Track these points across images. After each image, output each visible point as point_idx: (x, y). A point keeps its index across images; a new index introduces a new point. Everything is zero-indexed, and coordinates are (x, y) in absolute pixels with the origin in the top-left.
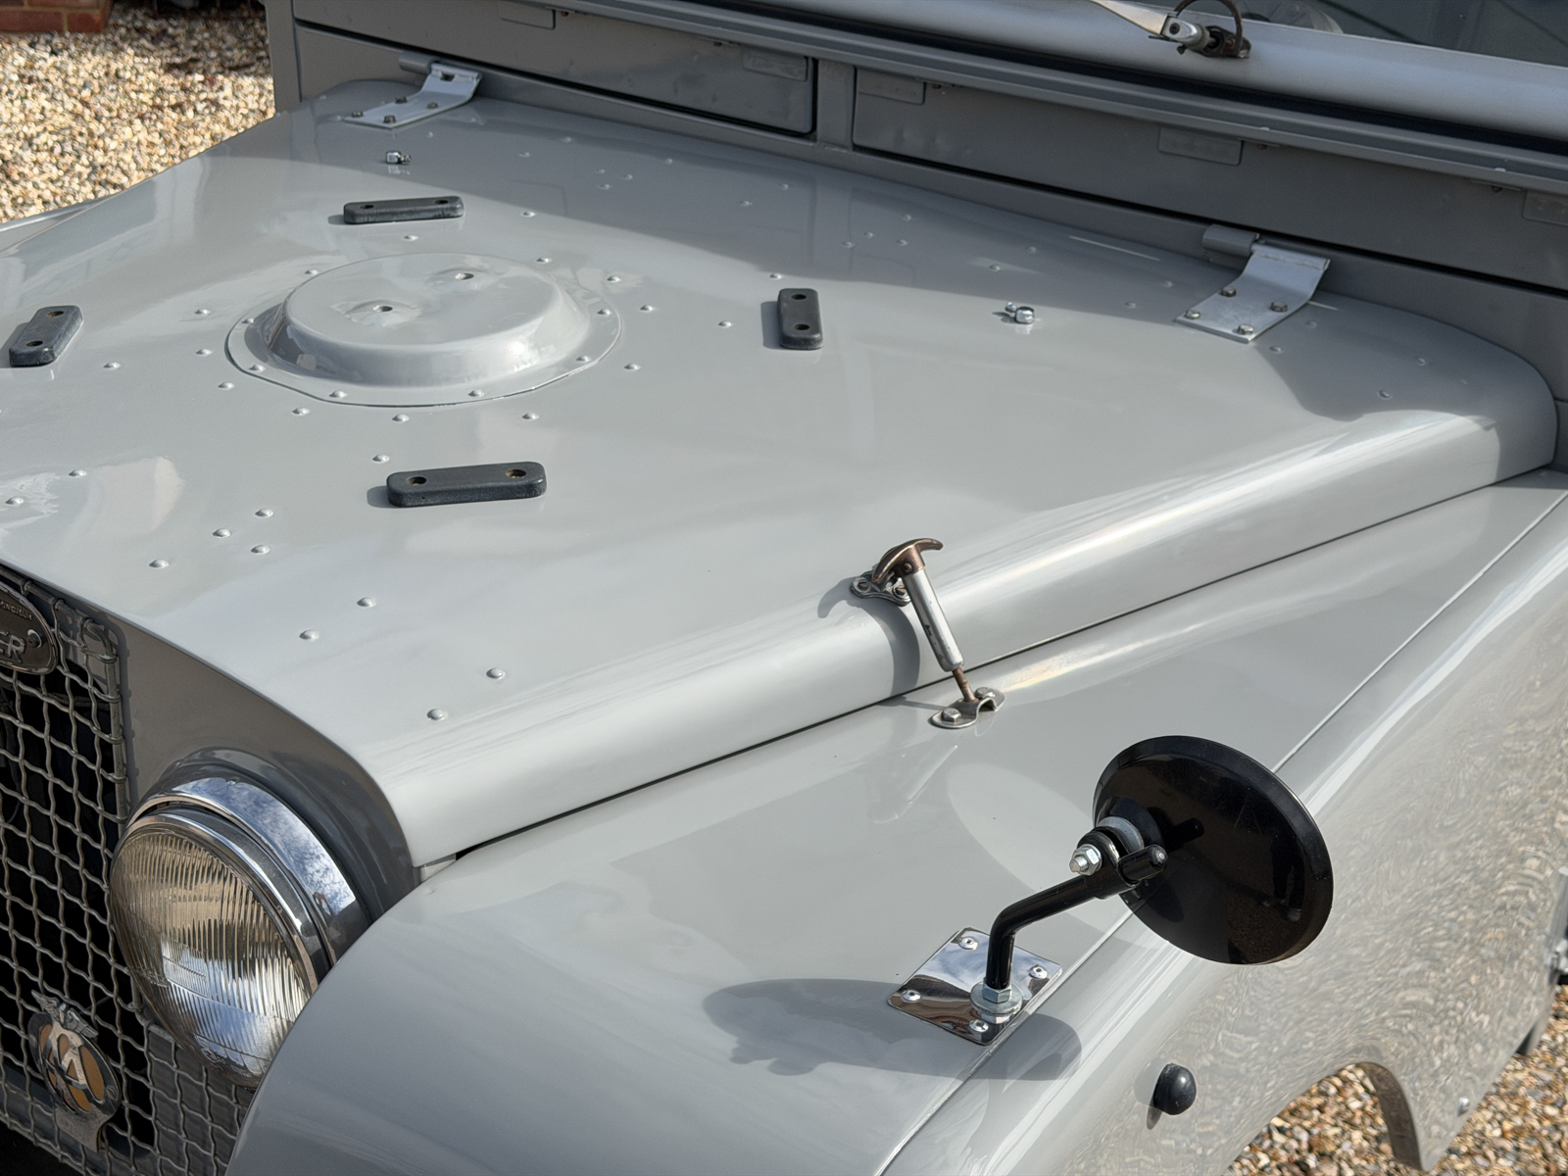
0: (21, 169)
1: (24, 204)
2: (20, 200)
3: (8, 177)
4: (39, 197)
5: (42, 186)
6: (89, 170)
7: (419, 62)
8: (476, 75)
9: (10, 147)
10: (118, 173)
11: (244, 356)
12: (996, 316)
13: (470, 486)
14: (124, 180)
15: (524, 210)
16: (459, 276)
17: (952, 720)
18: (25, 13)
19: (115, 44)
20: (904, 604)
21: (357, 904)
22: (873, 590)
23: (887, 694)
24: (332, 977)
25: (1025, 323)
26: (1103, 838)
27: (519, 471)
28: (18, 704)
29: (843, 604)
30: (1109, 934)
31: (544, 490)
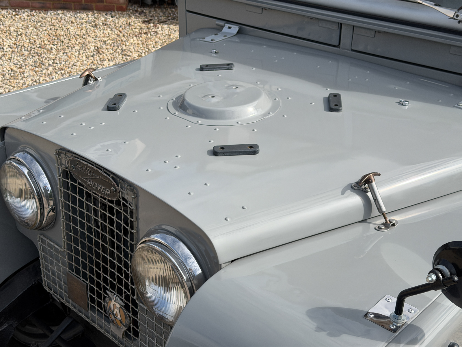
0: (102, 50)
1: (103, 60)
2: (102, 59)
3: (99, 52)
4: (107, 58)
5: (108, 55)
6: (121, 51)
7: (221, 23)
8: (238, 27)
9: (100, 44)
10: (129, 52)
11: (172, 109)
12: (396, 103)
13: (237, 151)
14: (131, 54)
15: (252, 68)
16: (234, 87)
17: (382, 229)
18: (104, 5)
19: (129, 15)
20: (368, 192)
21: (202, 274)
22: (358, 187)
23: (361, 220)
24: (195, 296)
25: (406, 106)
26: (437, 272)
27: (251, 147)
28: (107, 208)
29: (349, 191)
30: (434, 300)
31: (259, 153)
